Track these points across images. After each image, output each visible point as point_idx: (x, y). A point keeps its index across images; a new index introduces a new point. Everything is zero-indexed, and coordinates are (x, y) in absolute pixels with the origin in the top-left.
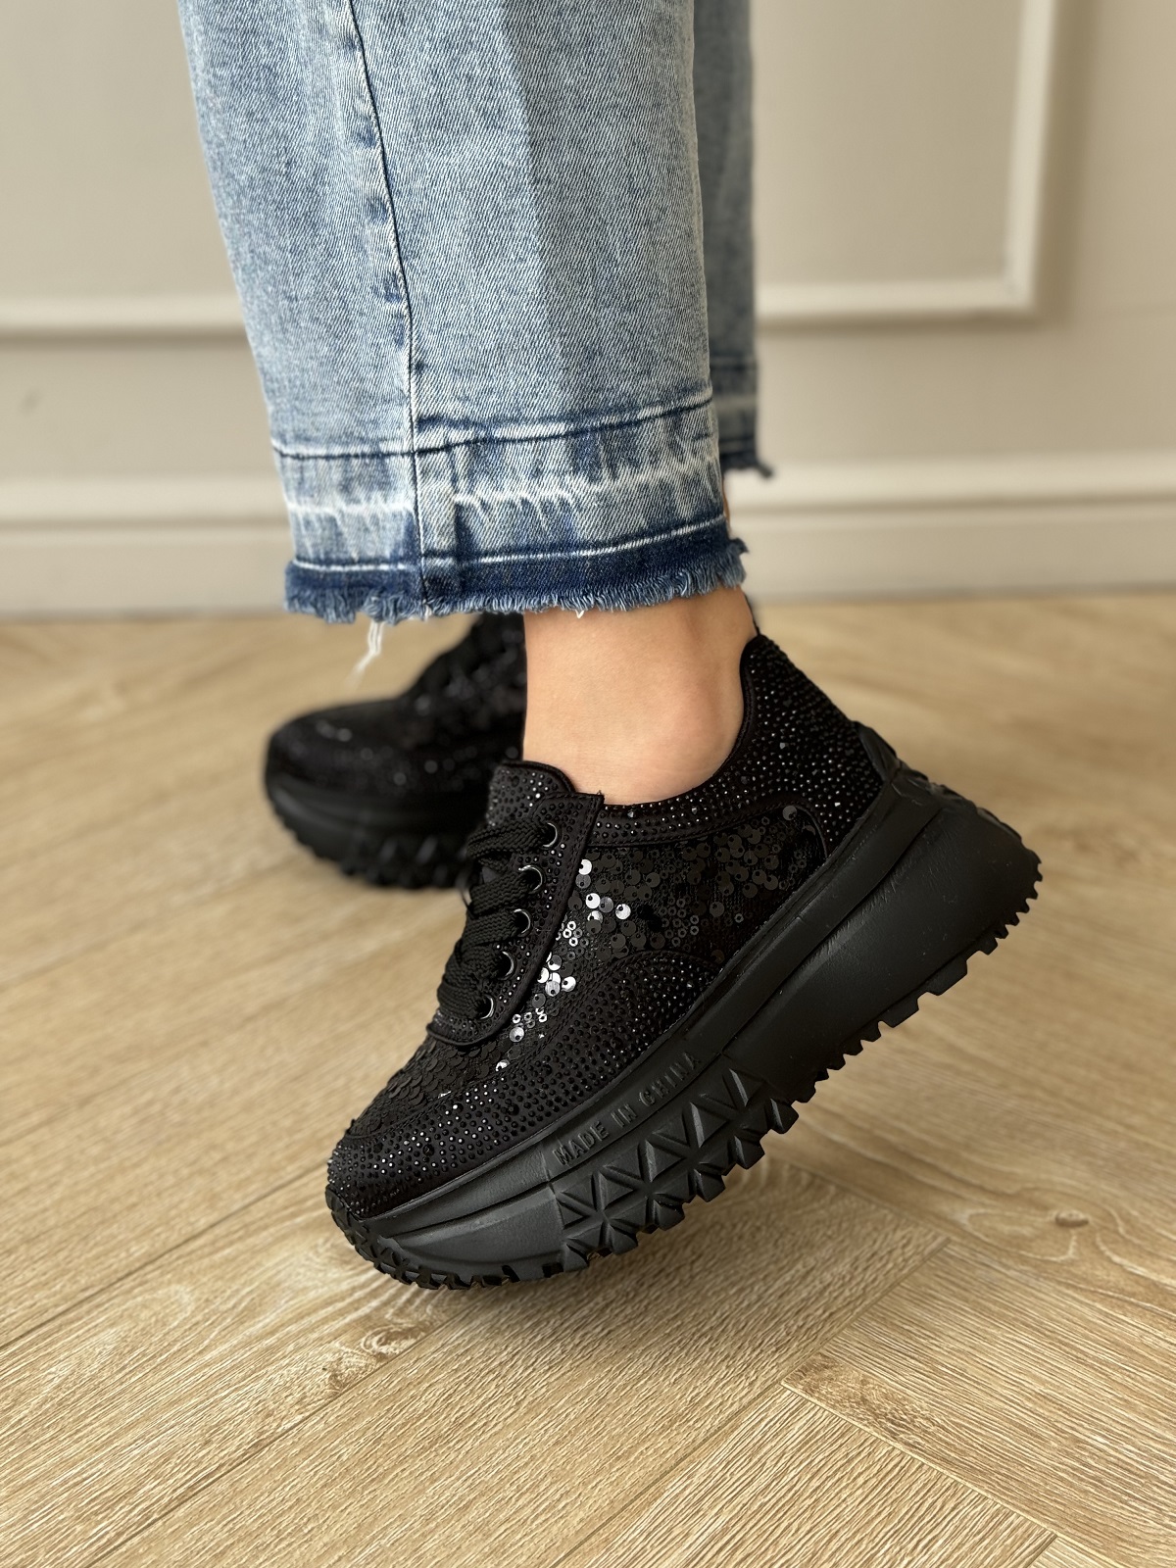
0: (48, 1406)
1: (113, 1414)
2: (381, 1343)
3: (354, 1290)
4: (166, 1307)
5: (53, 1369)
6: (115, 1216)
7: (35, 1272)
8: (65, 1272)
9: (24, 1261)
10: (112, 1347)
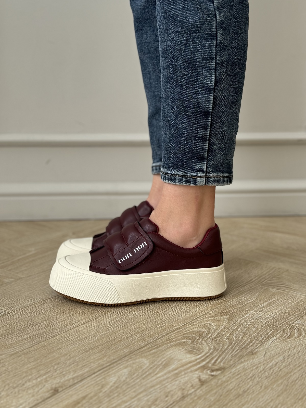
0: (113, 388)
1: (134, 389)
2: (210, 372)
3: (196, 360)
4: (140, 364)
5: (111, 379)
6: (116, 343)
7: (96, 356)
8: (105, 356)
9: (92, 353)
10: (127, 373)
